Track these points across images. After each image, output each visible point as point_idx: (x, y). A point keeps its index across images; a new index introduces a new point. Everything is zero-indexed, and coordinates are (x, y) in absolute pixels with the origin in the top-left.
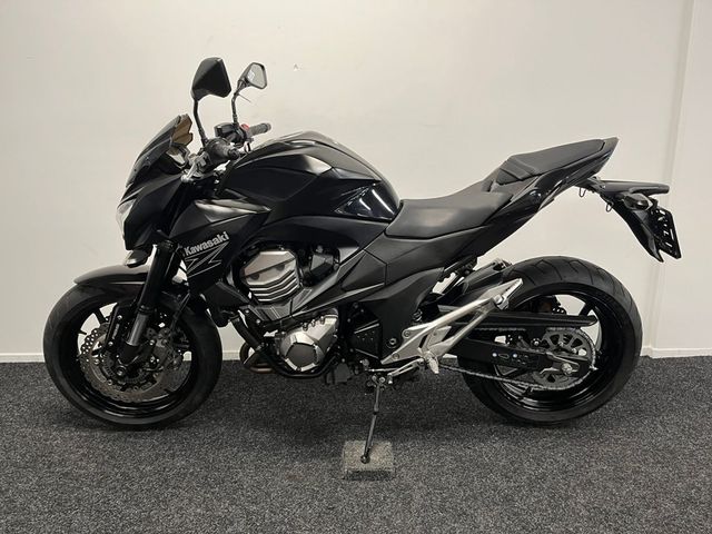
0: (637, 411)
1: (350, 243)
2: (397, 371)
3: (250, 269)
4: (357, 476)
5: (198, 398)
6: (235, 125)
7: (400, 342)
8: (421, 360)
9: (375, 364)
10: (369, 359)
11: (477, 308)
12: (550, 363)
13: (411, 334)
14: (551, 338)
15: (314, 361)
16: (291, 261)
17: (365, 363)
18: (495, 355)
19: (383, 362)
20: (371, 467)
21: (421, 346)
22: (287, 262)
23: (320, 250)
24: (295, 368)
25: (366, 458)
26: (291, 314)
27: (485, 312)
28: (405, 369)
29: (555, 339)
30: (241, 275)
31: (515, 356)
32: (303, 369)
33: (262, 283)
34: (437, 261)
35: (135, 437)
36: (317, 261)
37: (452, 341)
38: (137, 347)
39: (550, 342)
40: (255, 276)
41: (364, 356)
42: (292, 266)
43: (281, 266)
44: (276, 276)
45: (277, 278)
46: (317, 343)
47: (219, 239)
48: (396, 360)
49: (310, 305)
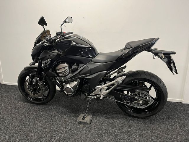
0: (169, 118)
1: (82, 63)
2: (94, 97)
3: (57, 68)
4: (80, 123)
5: (50, 98)
6: (61, 32)
7: (95, 90)
8: (100, 95)
9: (89, 95)
10: (87, 93)
11: (114, 83)
12: (136, 100)
13: (97, 88)
14: (138, 93)
15: (71, 92)
16: (67, 66)
17: (86, 94)
18: (121, 96)
19: (91, 95)
20: (84, 121)
21: (100, 91)
22: (66, 67)
23: (75, 64)
24: (67, 93)
25: (84, 119)
26: (67, 80)
27: (116, 84)
28: (96, 97)
29: (139, 94)
30: (55, 69)
31: (126, 97)
33: (60, 72)
34: (105, 69)
36: (74, 67)
37: (108, 91)
38: (35, 84)
40: (59, 70)
42: (67, 68)
43: (64, 68)
44: (63, 70)
45: (63, 71)
46: (72, 88)
47: (49, 60)
48: (94, 94)
49: (71, 78)
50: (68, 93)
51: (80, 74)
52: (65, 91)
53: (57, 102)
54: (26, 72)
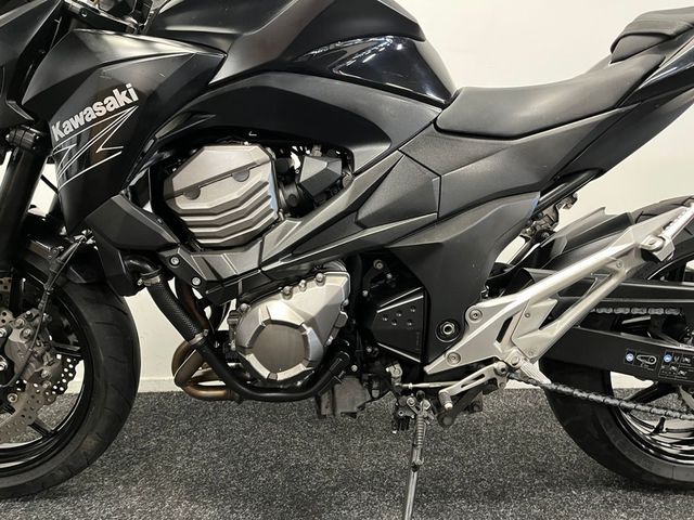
2: (456, 387)
3: (182, 179)
7: (462, 329)
8: (499, 365)
9: (414, 372)
10: (404, 363)
13: (479, 314)
15: (303, 358)
16: (263, 162)
17: (395, 371)
19: (429, 369)
21: (500, 339)
22: (253, 165)
24: (265, 373)
26: (260, 268)
27: (624, 270)
28: (469, 383)
31: (668, 359)
32: (281, 376)
33: (205, 206)
34: (531, 180)
40: (194, 192)
41: (393, 359)
42: (265, 174)
43: (241, 173)
44: (231, 192)
45: (235, 196)
46: (311, 322)
47: (119, 99)
48: (455, 364)
49: (293, 249)
50: (274, 369)
51: (364, 213)
52: (251, 358)
53: (138, 469)
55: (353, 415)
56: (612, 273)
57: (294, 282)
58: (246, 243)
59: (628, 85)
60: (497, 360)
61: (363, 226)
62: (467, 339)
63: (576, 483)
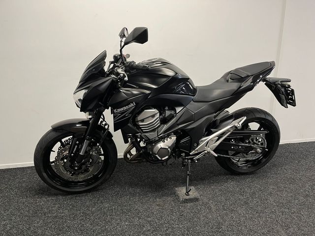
2: (197, 157)
3: (140, 118)
4: (186, 201)
7: (198, 145)
8: (206, 152)
9: (187, 155)
10: (185, 153)
11: (229, 129)
12: (252, 149)
13: (202, 141)
14: (252, 139)
15: (167, 155)
17: (183, 154)
18: (232, 147)
19: (191, 154)
21: (206, 146)
22: (156, 114)
23: (167, 108)
24: (160, 159)
25: (187, 193)
26: (158, 136)
27: (232, 131)
28: (200, 156)
30: (136, 120)
31: (240, 147)
32: (163, 159)
34: (213, 111)
35: (79, 196)
36: (168, 113)
37: (218, 142)
38: (84, 155)
39: (251, 141)
40: (143, 121)
41: (183, 152)
42: (158, 115)
43: (153, 116)
44: (151, 120)
46: (170, 147)
47: (132, 105)
48: (197, 152)
49: (165, 132)
50: (162, 158)
51: (178, 122)
52: (157, 156)
54: (60, 134)
55: (171, 164)
56: (229, 131)
57: (164, 138)
58: (154, 130)
59: (234, 91)
60: (205, 151)
61: (179, 125)
62: (199, 147)
63: (220, 174)
